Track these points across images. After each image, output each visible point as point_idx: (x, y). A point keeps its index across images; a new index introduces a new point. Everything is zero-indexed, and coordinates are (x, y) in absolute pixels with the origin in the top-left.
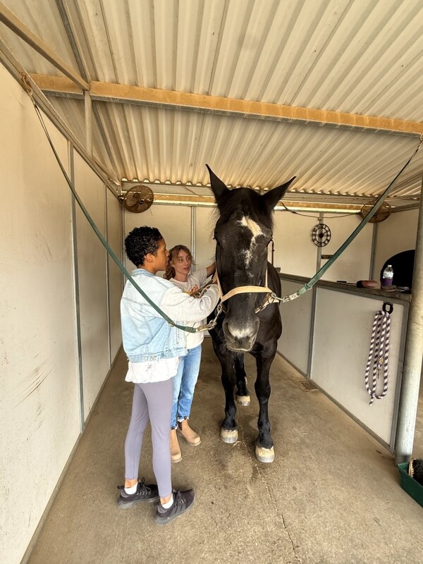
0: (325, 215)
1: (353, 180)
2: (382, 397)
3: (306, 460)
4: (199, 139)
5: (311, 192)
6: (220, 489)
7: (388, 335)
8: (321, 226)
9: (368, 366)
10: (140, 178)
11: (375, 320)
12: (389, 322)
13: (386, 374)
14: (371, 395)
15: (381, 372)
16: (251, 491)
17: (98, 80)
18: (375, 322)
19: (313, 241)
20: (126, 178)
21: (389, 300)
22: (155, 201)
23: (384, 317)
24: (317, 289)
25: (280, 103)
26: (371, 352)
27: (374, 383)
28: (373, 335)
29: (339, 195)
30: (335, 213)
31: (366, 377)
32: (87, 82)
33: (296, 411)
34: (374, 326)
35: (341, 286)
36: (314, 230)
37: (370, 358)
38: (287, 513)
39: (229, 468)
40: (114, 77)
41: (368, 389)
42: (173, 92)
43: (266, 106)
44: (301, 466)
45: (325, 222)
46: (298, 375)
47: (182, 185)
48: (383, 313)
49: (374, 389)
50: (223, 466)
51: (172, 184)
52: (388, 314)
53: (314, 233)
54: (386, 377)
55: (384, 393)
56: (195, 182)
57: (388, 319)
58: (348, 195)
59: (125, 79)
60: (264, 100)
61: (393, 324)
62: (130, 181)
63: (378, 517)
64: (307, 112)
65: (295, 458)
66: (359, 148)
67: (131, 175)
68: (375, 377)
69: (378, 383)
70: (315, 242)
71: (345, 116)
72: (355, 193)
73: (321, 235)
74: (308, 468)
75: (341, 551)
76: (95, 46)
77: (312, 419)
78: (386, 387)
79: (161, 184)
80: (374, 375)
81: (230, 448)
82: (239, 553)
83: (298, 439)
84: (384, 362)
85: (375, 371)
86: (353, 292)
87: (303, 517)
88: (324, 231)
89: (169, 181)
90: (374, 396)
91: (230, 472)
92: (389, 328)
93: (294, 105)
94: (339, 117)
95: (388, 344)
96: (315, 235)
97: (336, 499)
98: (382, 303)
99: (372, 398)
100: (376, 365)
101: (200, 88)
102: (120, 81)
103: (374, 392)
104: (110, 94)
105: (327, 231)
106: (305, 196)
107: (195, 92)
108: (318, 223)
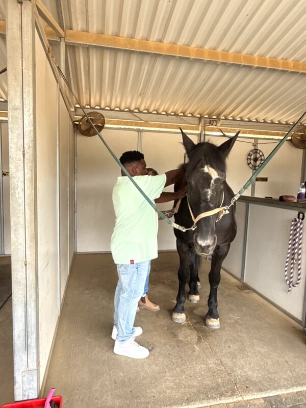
0: (259, 141)
1: (284, 110)
2: (297, 285)
3: (238, 332)
4: (150, 73)
5: (247, 120)
6: (174, 347)
7: (301, 237)
8: (256, 151)
9: (287, 262)
10: (93, 104)
11: (292, 226)
12: (301, 226)
13: (299, 267)
14: (289, 285)
15: (295, 266)
16: (197, 348)
17: (71, 29)
18: (292, 228)
19: (249, 164)
20: (79, 104)
21: (302, 210)
22: (106, 126)
23: (298, 223)
24: (250, 205)
25: (219, 49)
26: (289, 251)
27: (292, 275)
28: (291, 237)
29: (272, 123)
30: (269, 139)
31: (286, 271)
32: (63, 31)
33: (232, 304)
34: (291, 230)
35: (268, 201)
36: (249, 155)
37: (288, 255)
38: (223, 359)
39: (180, 336)
40: (85, 27)
41: (287, 280)
42: (133, 40)
43: (209, 52)
44: (234, 335)
45: (259, 147)
46: (234, 280)
47: (130, 111)
48: (298, 220)
49: (291, 280)
50: (175, 336)
51: (121, 111)
52: (301, 220)
53: (249, 157)
54: (299, 269)
55: (298, 282)
56: (142, 109)
57: (301, 224)
58: (280, 123)
59: (94, 28)
60: (206, 47)
61: (304, 228)
62: (83, 108)
63: (287, 360)
64: (242, 57)
65: (229, 331)
66: (287, 84)
67: (84, 102)
68: (292, 271)
69: (294, 275)
70: (251, 166)
71: (273, 60)
72: (286, 122)
73: (256, 160)
74: (239, 336)
75: (260, 375)
76: (75, 6)
77: (244, 309)
78: (299, 277)
79: (111, 110)
80: (291, 269)
81: (180, 326)
82: (191, 376)
83: (233, 321)
84: (298, 257)
85: (292, 266)
86: (277, 205)
87: (235, 360)
88: (258, 156)
89: (119, 107)
90: (291, 285)
91: (181, 338)
92: (301, 231)
93: (232, 51)
94: (268, 62)
95: (301, 244)
96: (250, 159)
97: (259, 352)
98: (297, 213)
99: (290, 287)
100: (292, 261)
101: (155, 36)
102: (90, 30)
103: (291, 282)
104: (82, 41)
105: (261, 156)
106: (241, 123)
107: (151, 40)
108: (253, 148)
